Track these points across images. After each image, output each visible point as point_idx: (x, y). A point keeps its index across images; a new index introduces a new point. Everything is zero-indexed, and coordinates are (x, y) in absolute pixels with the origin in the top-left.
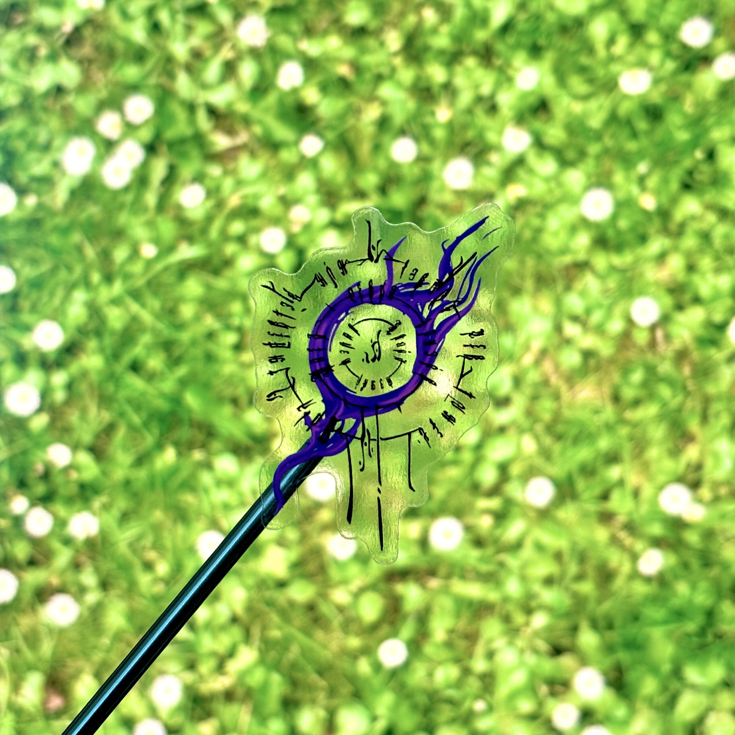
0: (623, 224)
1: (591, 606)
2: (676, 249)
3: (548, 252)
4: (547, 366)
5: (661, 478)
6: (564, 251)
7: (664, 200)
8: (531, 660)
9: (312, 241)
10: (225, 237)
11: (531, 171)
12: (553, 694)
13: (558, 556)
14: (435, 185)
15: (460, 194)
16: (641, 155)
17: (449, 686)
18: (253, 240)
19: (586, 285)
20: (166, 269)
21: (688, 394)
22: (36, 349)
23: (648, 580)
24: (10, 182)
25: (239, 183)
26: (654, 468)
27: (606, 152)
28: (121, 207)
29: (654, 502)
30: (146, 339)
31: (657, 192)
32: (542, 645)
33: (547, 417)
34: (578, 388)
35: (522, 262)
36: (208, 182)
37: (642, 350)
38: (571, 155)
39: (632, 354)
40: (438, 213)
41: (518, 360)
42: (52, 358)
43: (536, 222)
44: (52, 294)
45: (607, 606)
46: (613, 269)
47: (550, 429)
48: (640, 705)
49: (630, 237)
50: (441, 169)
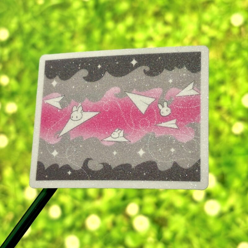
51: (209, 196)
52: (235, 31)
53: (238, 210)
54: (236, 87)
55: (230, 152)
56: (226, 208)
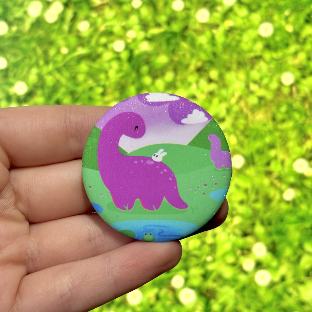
0: (278, 38)
1: (261, 214)
2: (302, 50)
3: (243, 51)
4: (242, 104)
5: (294, 156)
6: (251, 51)
7: (297, 27)
8: (233, 238)
9: (136, 46)
10: (98, 44)
11: (236, 15)
12: (243, 254)
13: (246, 191)
14: (192, 21)
15: (203, 25)
16: (286, 7)
17: (196, 249)
18: (110, 46)
19: (260, 66)
20: (72, 59)
21: (307, 117)
22: (15, 94)
23: (288, 202)
24: (6, 20)
25: (105, 20)
26: (291, 151)
27: (270, 5)
28: (53, 31)
29: (291, 167)
30: (62, 90)
31: (294, 24)
32: (238, 232)
33: (241, 127)
34: (256, 114)
35: (231, 56)
36: (91, 20)
37: (286, 97)
38: (254, 7)
39: (281, 99)
40: (193, 34)
41: (229, 101)
42: (22, 98)
43: (237, 38)
44: (23, 69)
45: (268, 215)
46: (273, 59)
47: (243, 132)
48: (283, 261)
49: (281, 44)
50: (195, 13)
51: (259, 265)
52: (286, 91)
53: (290, 280)
54: (287, 151)
55: (282, 220)
56: (277, 278)
